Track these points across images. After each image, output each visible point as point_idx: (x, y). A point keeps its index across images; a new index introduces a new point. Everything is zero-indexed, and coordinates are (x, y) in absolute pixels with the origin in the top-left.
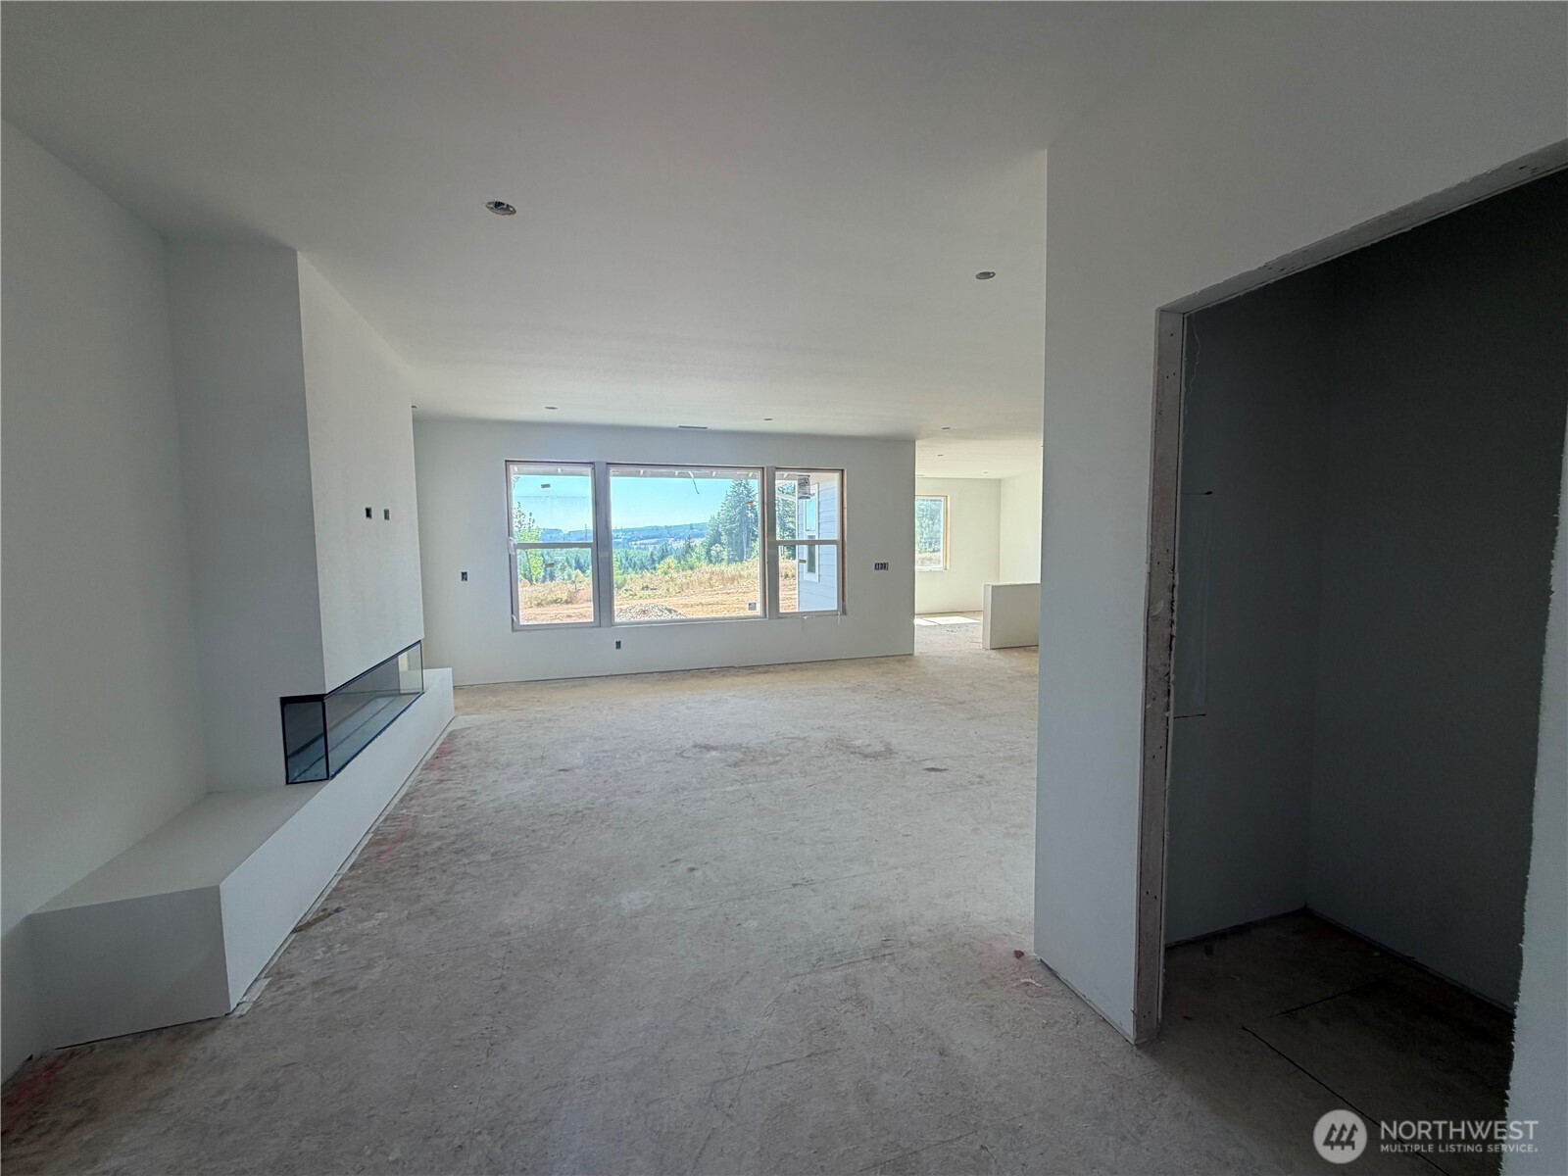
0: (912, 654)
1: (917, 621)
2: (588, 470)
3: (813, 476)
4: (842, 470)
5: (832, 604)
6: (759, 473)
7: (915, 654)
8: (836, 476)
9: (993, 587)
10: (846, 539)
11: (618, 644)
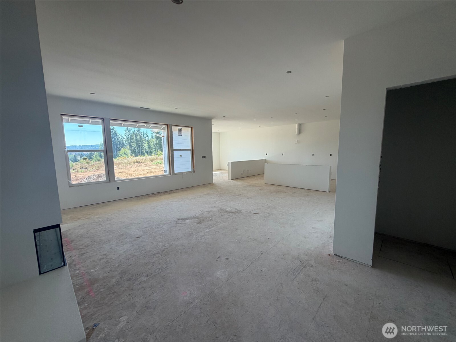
0: (212, 183)
1: (214, 173)
2: (100, 121)
3: (183, 128)
4: (192, 127)
5: (190, 169)
6: (166, 127)
7: (213, 183)
8: (190, 129)
9: (231, 162)
10: (194, 149)
11: (118, 188)
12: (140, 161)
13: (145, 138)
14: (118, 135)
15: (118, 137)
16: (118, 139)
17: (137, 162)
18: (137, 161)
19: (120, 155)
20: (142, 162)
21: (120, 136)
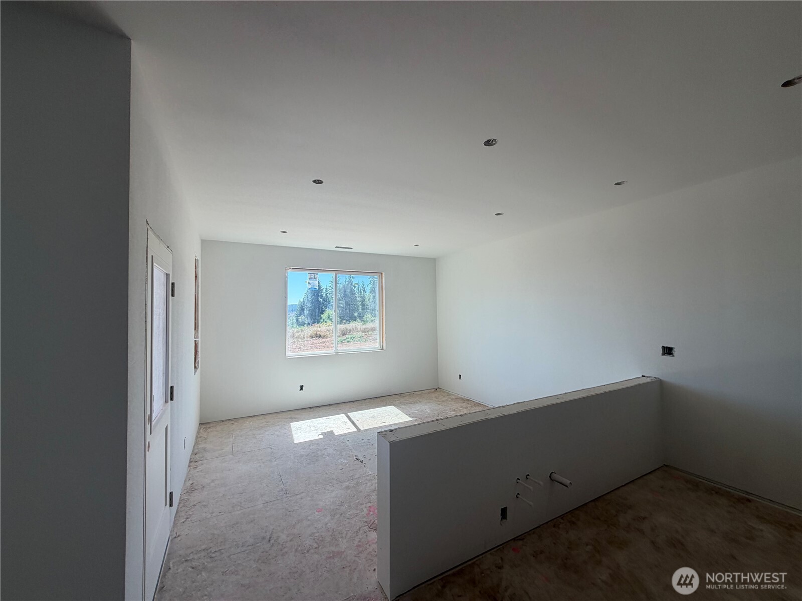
12: (322, 335)
13: (361, 292)
14: (322, 288)
15: (322, 292)
16: (322, 295)
17: (317, 337)
18: (316, 334)
19: (322, 320)
20: (324, 336)
21: (324, 291)
